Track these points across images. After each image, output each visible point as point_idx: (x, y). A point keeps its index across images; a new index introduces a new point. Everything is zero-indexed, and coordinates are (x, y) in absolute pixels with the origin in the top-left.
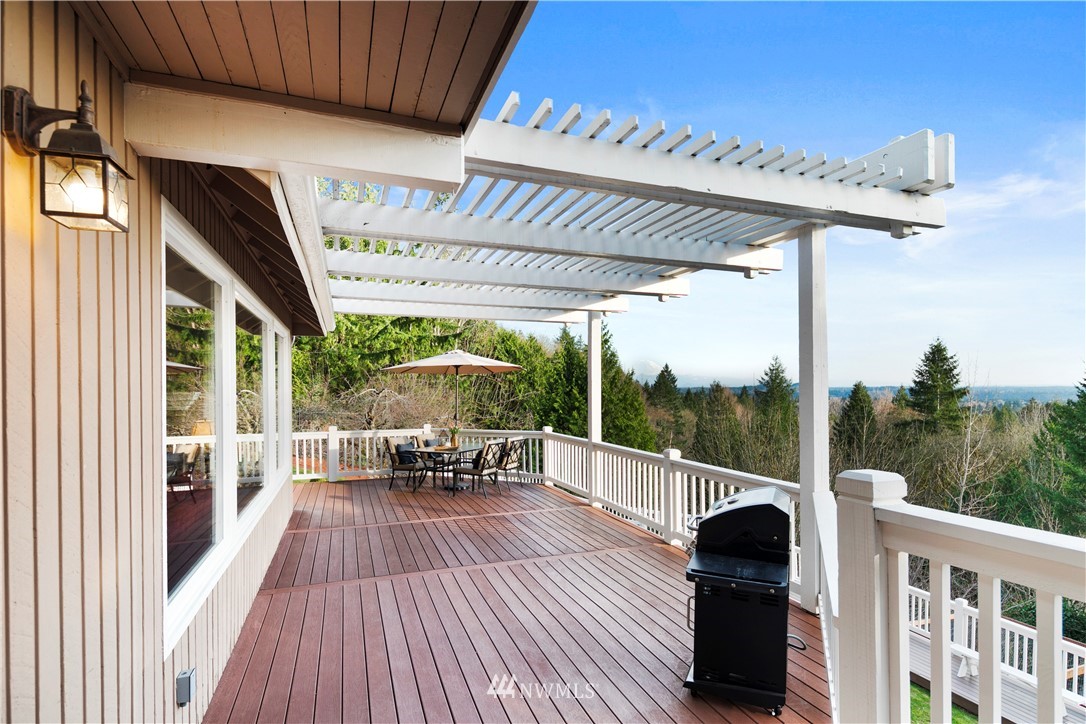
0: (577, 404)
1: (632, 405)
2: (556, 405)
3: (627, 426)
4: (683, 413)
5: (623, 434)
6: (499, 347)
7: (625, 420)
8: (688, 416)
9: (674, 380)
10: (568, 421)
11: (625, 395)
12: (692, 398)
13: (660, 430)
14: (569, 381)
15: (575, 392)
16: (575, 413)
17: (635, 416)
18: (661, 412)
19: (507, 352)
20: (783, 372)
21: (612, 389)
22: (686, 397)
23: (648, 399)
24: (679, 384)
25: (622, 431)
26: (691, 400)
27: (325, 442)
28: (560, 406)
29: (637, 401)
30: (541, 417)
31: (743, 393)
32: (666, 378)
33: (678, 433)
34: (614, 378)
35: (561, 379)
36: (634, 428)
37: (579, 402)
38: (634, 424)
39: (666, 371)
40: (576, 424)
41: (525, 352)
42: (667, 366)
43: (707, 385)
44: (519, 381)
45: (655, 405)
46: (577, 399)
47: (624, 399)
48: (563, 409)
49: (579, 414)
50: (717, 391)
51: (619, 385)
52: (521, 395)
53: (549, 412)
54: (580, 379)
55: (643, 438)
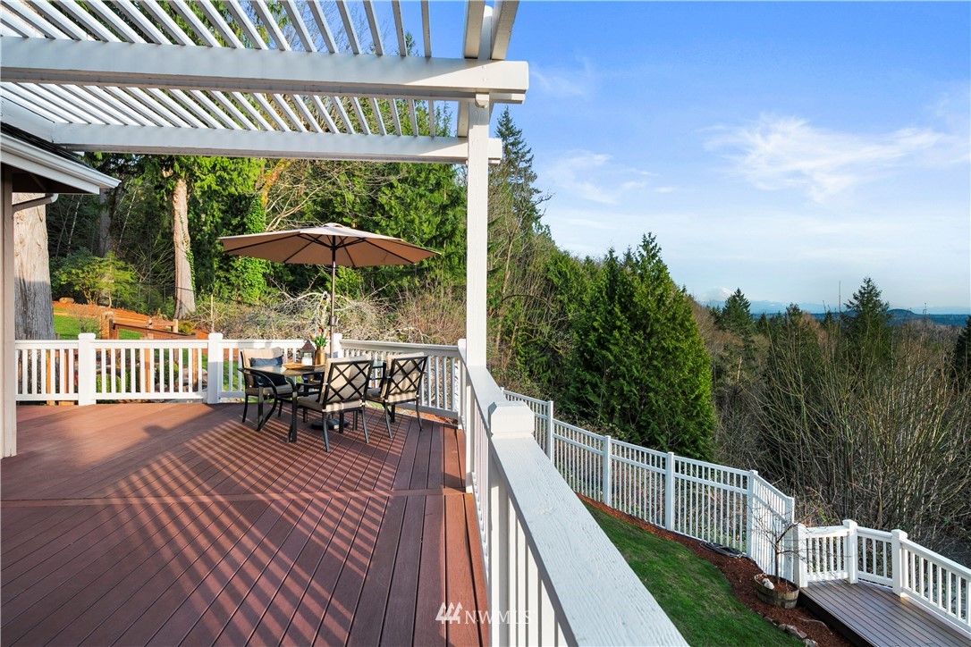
0: (618, 323)
1: (682, 325)
2: (596, 324)
3: (676, 348)
4: (755, 338)
5: (670, 357)
6: (551, 268)
7: (673, 342)
8: (761, 341)
9: (746, 305)
10: (609, 341)
11: (674, 313)
12: (767, 324)
13: (727, 355)
14: (611, 298)
15: (616, 310)
16: (616, 333)
17: (686, 337)
18: (728, 334)
19: (560, 273)
20: (877, 295)
21: (659, 308)
22: (760, 323)
23: (715, 323)
24: (752, 310)
25: (669, 353)
26: (766, 325)
27: (205, 352)
28: (600, 325)
29: (688, 321)
30: (580, 336)
31: (827, 319)
32: (737, 302)
33: (748, 359)
34: (662, 295)
35: (603, 297)
36: (683, 351)
37: (621, 321)
38: (685, 346)
39: (738, 296)
40: (616, 344)
41: (576, 273)
42: (739, 291)
43: (784, 311)
44: (570, 301)
45: (724, 330)
46: (618, 318)
47: (674, 318)
48: (603, 327)
49: (621, 334)
50: (794, 315)
51: (667, 303)
52: (570, 315)
53: (589, 332)
54: (623, 296)
55: (695, 362)
